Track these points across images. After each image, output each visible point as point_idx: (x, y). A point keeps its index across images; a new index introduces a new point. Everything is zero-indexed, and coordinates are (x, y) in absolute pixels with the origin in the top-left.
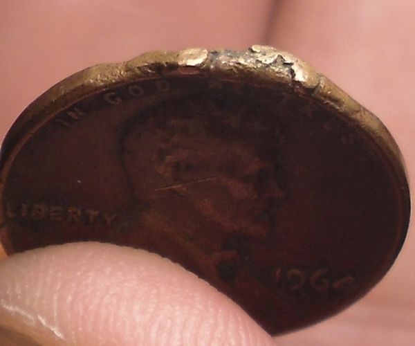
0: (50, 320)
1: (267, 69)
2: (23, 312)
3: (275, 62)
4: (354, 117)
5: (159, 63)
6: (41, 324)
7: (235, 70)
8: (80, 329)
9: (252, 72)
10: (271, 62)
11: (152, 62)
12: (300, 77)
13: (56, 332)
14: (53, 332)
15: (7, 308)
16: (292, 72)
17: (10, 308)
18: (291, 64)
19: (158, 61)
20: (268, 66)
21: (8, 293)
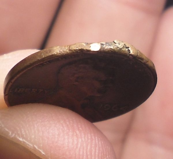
0: (39, 147)
1: (121, 50)
2: (27, 142)
3: (123, 47)
4: (147, 64)
5: (83, 49)
6: (36, 148)
7: (110, 51)
8: (52, 152)
9: (116, 52)
10: (122, 47)
11: (80, 48)
12: (132, 52)
13: (42, 152)
14: (41, 152)
15: (20, 139)
16: (129, 50)
17: (21, 139)
18: (129, 48)
19: (82, 48)
20: (121, 49)
21: (19, 132)
